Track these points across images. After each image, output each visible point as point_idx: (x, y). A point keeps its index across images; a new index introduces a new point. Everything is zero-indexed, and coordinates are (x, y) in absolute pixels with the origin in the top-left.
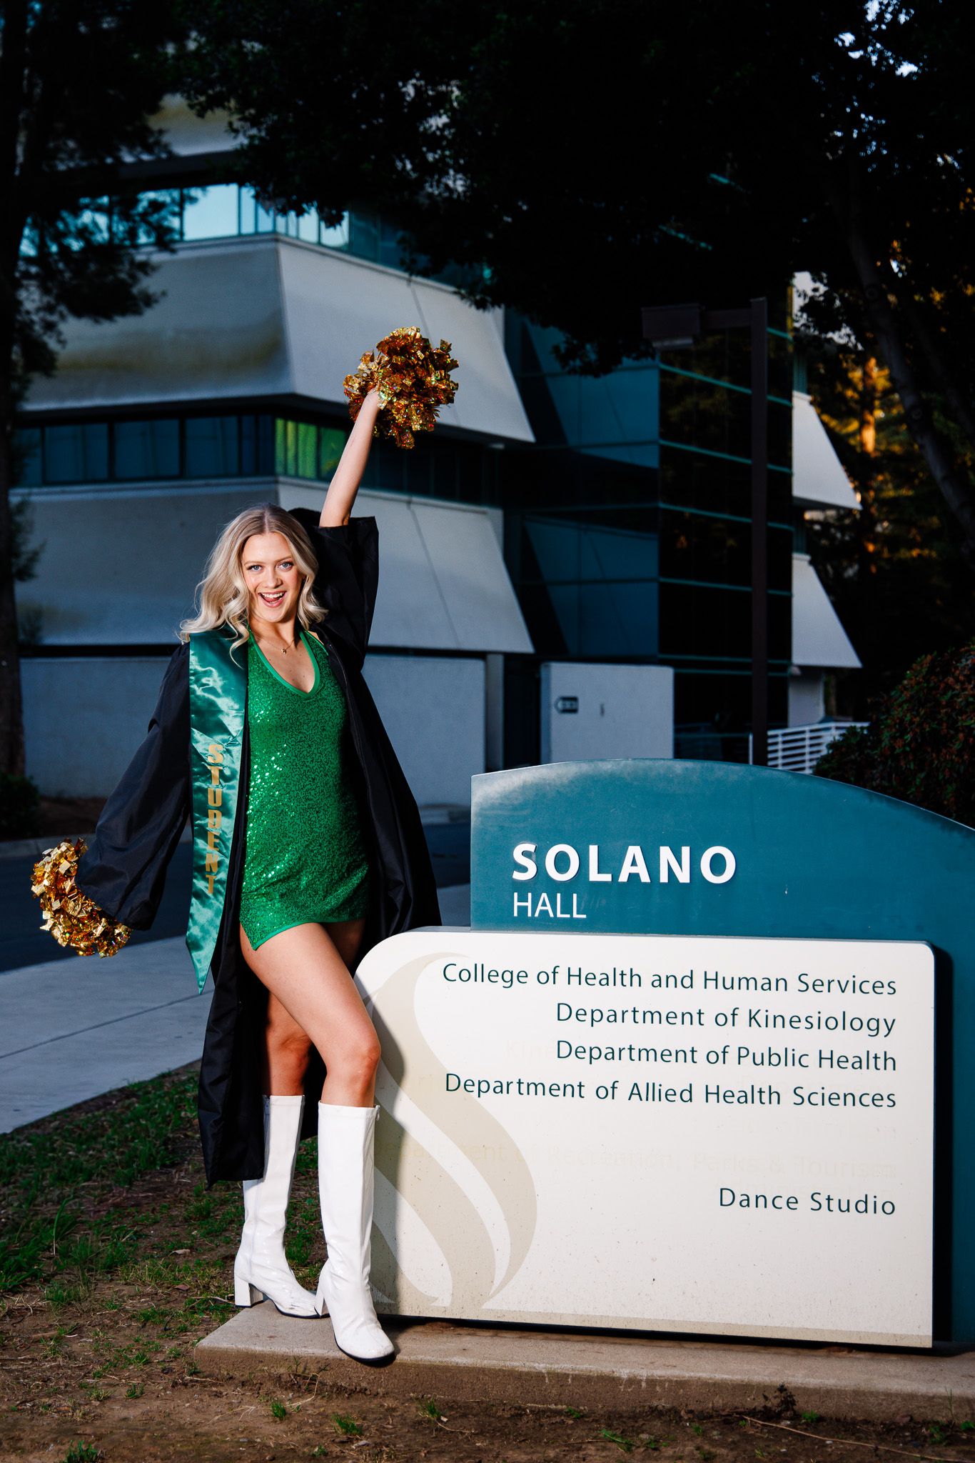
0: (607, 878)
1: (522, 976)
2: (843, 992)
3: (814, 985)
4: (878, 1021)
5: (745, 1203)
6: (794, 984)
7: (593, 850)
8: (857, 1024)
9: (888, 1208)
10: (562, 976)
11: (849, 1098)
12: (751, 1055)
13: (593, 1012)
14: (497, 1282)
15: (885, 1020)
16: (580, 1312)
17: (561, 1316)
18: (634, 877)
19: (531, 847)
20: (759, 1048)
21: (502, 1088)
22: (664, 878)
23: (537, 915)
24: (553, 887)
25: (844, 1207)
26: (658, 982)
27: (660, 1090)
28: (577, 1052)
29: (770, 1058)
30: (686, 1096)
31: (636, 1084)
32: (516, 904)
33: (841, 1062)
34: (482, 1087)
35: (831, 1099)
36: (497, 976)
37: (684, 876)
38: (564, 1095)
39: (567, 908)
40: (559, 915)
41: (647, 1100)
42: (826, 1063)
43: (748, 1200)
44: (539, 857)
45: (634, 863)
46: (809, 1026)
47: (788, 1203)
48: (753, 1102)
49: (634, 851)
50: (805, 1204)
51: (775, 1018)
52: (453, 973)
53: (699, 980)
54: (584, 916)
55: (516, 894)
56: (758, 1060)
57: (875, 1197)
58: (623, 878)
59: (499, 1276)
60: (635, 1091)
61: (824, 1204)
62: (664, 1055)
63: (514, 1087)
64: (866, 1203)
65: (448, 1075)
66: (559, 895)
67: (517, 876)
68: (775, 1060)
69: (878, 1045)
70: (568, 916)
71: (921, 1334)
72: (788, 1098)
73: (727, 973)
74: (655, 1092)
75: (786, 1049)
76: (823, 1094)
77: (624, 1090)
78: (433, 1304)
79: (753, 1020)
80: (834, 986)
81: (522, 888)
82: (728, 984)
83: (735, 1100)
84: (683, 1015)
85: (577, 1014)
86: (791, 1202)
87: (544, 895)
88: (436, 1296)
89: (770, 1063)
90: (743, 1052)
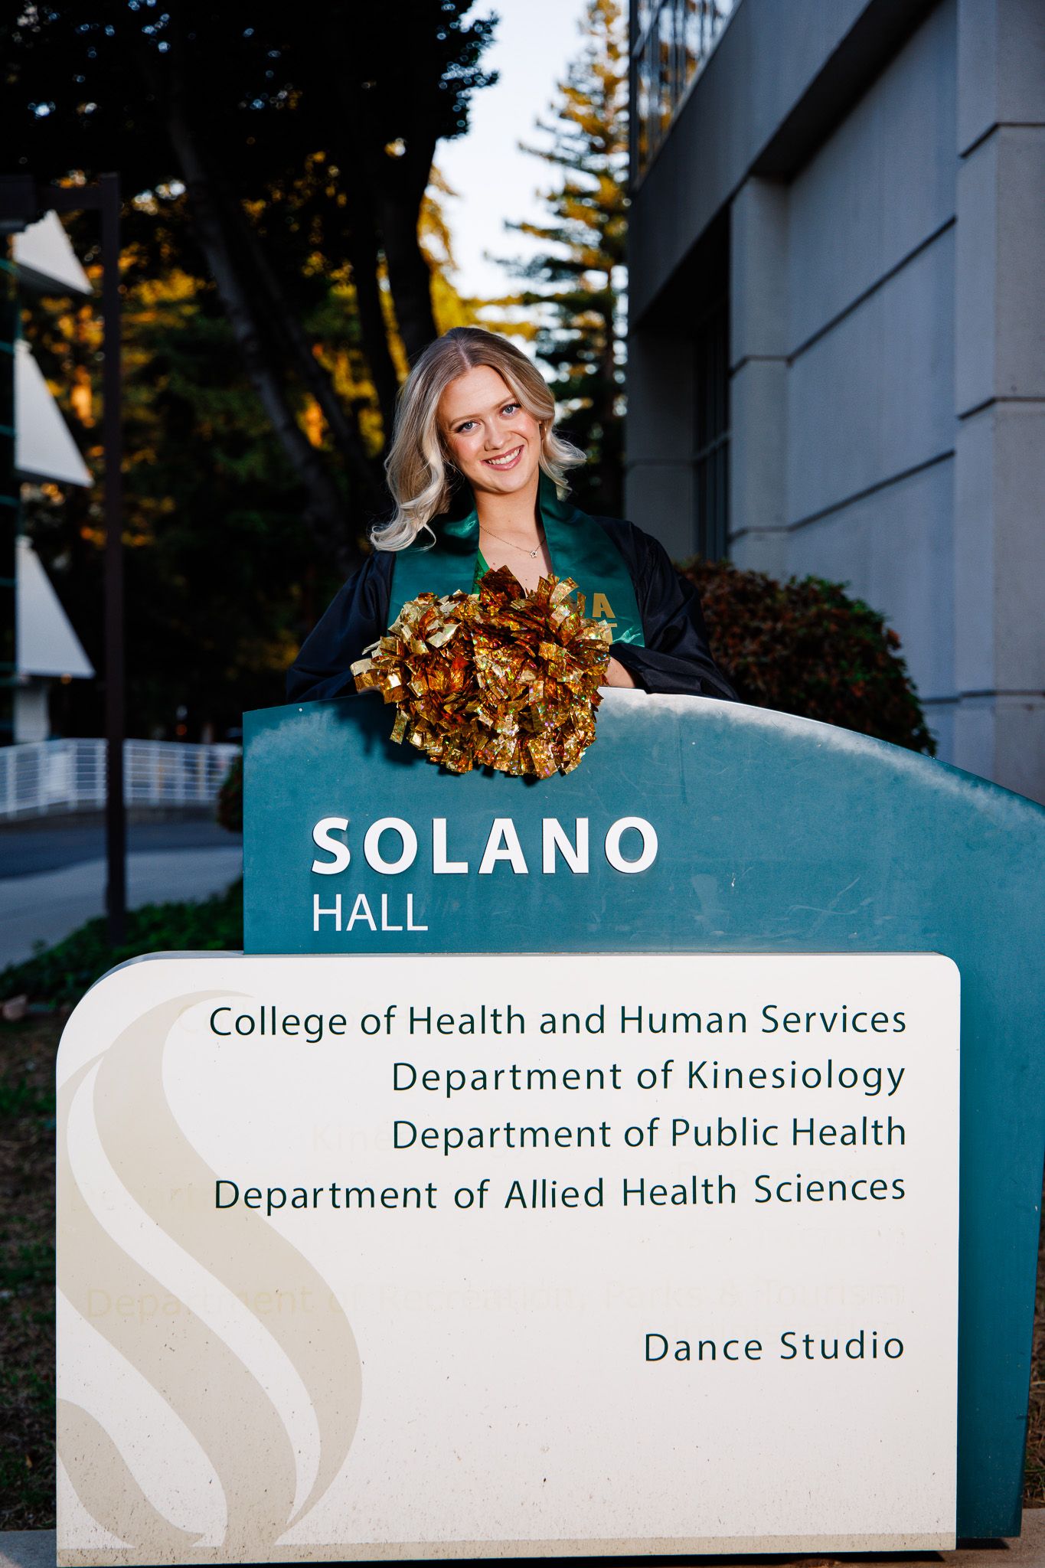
0: (462, 868)
1: (337, 1023)
2: (828, 1030)
3: (785, 1022)
4: (879, 1072)
5: (682, 1355)
6: (756, 1021)
7: (440, 826)
8: (848, 1078)
9: (894, 1349)
10: (401, 1021)
11: (838, 1188)
12: (692, 1131)
13: (449, 1075)
14: (299, 1502)
15: (890, 1070)
16: (431, 1538)
17: (401, 1545)
18: (504, 866)
19: (342, 823)
20: (703, 1120)
21: (304, 1199)
22: (549, 867)
23: (350, 928)
24: (375, 884)
25: (829, 1352)
26: (550, 1025)
27: (553, 1190)
28: (425, 1138)
29: (722, 1134)
30: (594, 1197)
31: (516, 1183)
32: (317, 912)
33: (823, 1135)
34: (273, 1200)
35: (811, 1191)
36: (298, 1024)
37: (580, 864)
38: (405, 1205)
39: (397, 917)
40: (385, 927)
41: (534, 1206)
42: (804, 1138)
43: (688, 1349)
44: (353, 838)
45: (503, 844)
46: (779, 1083)
47: (747, 1350)
48: (695, 1202)
49: (504, 826)
50: (773, 1349)
51: (728, 1073)
52: (225, 1022)
53: (613, 1019)
54: (425, 928)
55: (316, 897)
56: (703, 1139)
57: (875, 1333)
58: (487, 867)
59: (303, 1490)
60: (516, 1194)
61: (801, 1348)
62: (560, 1137)
63: (325, 1197)
64: (862, 1343)
65: (218, 1183)
66: (384, 897)
67: (319, 867)
68: (727, 1136)
69: (879, 1108)
70: (400, 928)
71: (940, 1531)
72: (748, 1192)
73: (655, 1008)
74: (543, 1194)
75: (744, 1119)
76: (799, 1185)
77: (497, 1193)
78: (196, 1544)
79: (695, 1078)
80: (816, 1021)
81: (327, 886)
82: (657, 1026)
83: (668, 1199)
84: (589, 1073)
85: (424, 1080)
86: (752, 1349)
87: (362, 898)
88: (201, 1532)
89: (720, 1142)
90: (680, 1127)
